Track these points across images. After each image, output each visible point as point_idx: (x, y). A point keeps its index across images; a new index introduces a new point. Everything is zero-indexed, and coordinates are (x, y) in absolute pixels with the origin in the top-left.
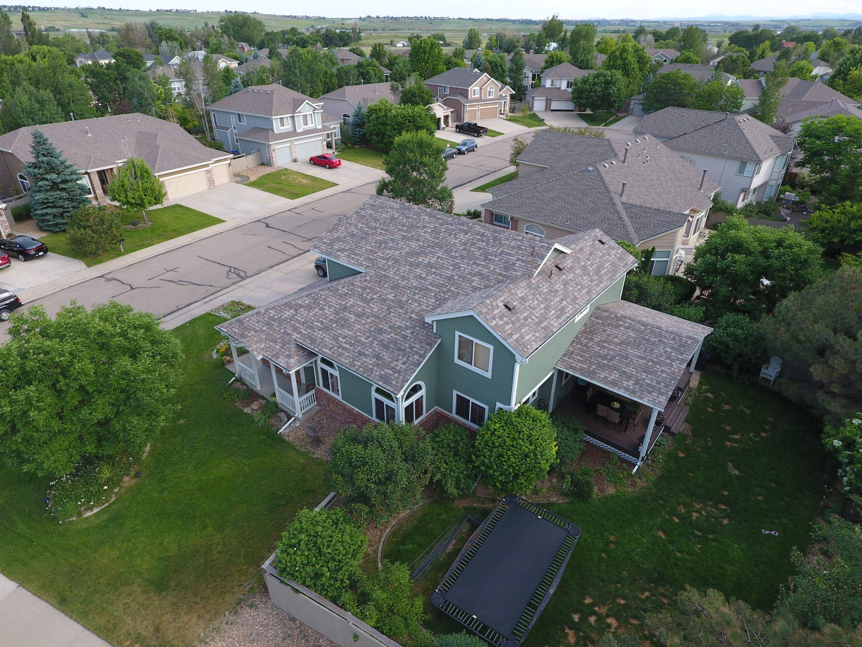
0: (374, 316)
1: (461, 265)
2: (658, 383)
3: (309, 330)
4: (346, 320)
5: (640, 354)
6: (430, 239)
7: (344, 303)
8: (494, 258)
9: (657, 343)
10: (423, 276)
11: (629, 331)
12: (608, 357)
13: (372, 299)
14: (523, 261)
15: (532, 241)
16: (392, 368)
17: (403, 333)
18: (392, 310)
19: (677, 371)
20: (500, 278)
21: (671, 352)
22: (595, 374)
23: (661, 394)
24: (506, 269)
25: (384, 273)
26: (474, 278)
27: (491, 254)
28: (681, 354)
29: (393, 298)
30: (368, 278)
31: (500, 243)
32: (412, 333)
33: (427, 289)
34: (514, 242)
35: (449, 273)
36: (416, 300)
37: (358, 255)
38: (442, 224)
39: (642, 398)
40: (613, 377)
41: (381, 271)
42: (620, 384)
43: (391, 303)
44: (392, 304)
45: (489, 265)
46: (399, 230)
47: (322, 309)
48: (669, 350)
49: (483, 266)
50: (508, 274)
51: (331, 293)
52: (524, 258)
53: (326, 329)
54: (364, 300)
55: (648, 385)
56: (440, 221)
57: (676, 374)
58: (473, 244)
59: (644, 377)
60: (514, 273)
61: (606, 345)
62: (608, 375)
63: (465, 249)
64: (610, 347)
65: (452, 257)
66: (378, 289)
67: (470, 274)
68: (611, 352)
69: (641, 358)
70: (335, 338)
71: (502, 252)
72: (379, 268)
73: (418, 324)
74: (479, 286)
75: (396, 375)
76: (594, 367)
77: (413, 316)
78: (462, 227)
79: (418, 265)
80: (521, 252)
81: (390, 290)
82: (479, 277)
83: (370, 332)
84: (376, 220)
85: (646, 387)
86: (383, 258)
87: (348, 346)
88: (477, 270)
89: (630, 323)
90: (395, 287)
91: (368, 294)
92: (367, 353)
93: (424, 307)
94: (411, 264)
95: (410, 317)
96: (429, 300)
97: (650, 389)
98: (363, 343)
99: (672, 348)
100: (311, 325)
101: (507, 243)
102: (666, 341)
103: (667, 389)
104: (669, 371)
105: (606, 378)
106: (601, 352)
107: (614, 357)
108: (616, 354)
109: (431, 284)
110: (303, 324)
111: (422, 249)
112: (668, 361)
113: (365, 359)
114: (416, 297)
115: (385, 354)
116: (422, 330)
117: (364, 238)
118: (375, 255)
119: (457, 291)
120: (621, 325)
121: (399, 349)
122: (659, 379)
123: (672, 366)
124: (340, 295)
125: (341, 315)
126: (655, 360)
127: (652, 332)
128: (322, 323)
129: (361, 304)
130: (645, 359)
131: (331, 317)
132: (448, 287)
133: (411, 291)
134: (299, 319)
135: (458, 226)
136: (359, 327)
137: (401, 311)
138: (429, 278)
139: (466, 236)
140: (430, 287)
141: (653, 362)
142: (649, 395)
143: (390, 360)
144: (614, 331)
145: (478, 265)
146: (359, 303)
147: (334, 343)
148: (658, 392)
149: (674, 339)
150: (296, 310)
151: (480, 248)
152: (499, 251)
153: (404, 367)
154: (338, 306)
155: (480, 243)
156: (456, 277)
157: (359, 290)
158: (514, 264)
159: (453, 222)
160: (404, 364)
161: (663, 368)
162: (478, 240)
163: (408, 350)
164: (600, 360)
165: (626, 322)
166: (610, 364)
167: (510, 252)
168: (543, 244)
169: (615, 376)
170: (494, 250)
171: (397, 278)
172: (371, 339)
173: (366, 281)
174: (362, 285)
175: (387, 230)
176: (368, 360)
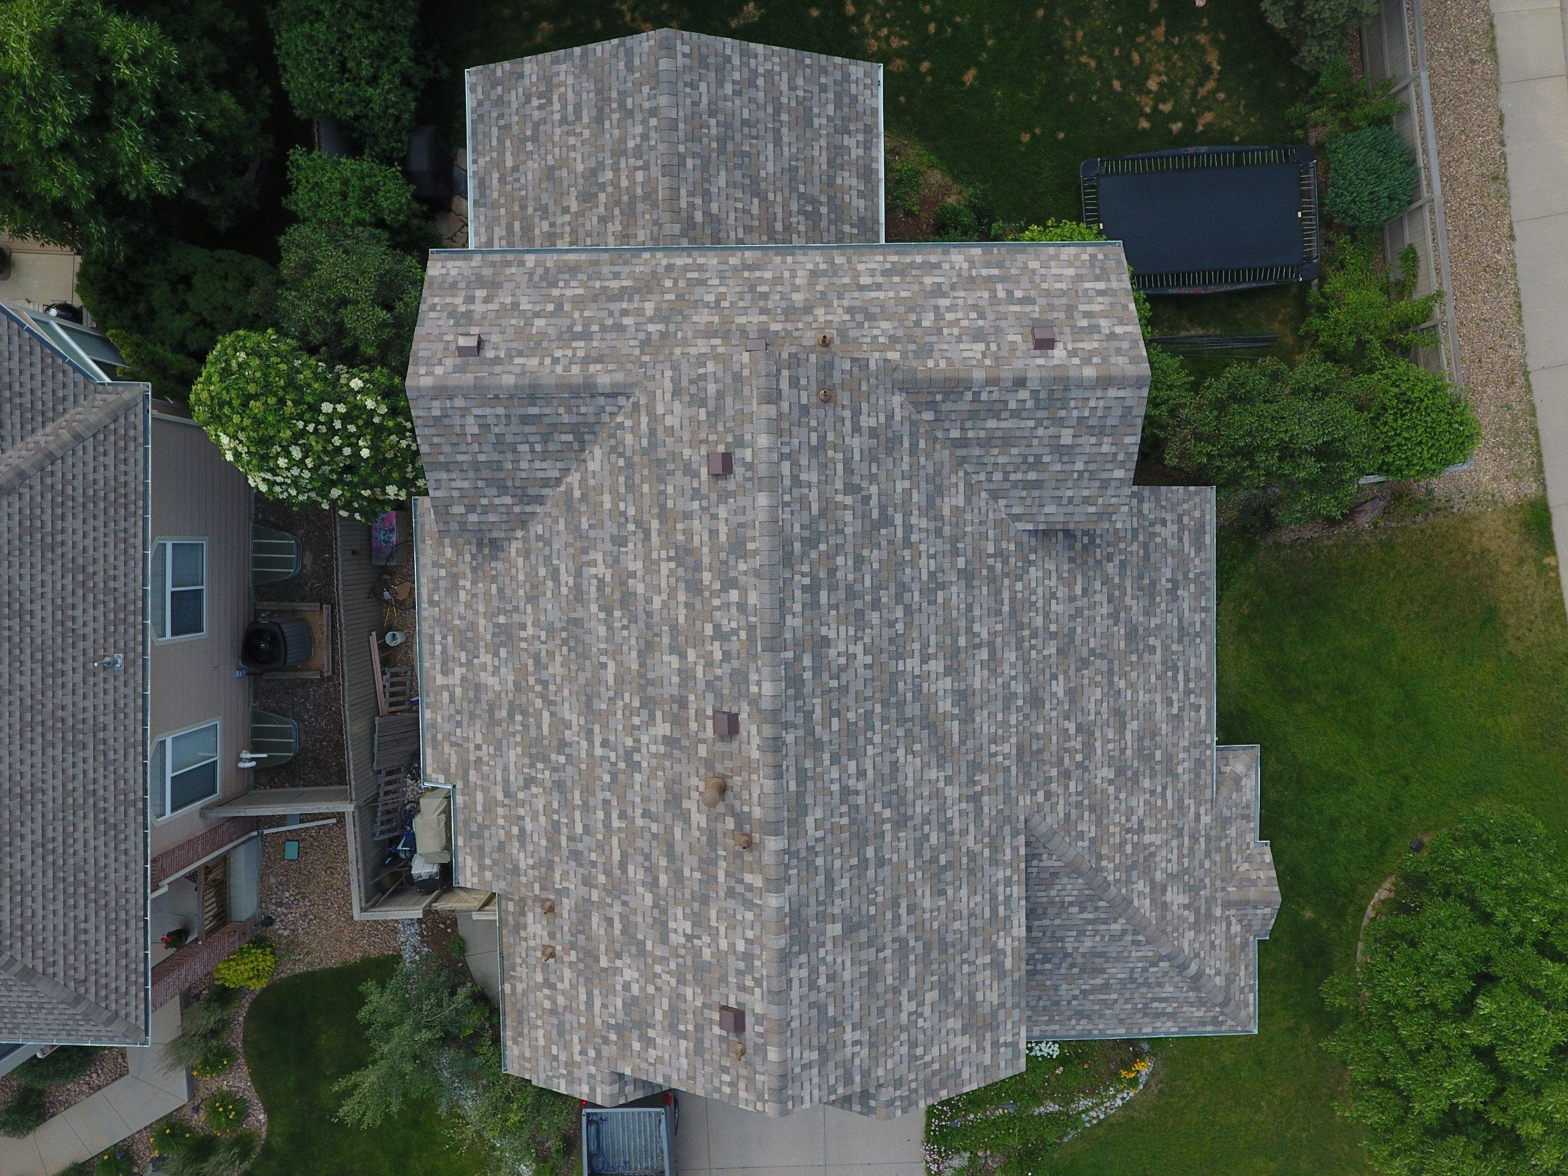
0: (1111, 683)
1: (925, 576)
2: (823, 89)
3: (1186, 801)
4: (1141, 739)
5: (770, 146)
6: (877, 739)
7: (1111, 790)
8: (874, 501)
9: (721, 117)
10: (984, 654)
11: (714, 190)
12: (809, 208)
13: (1079, 728)
14: (856, 413)
15: (785, 425)
16: (1180, 540)
17: (1117, 580)
18: (1085, 654)
19: (776, 60)
20: (922, 444)
21: (734, 82)
22: (862, 220)
23: (846, 77)
24: (892, 444)
25: (1014, 769)
26: (946, 512)
27: (866, 515)
28: (728, 59)
29: (1061, 677)
30: (1040, 796)
31: (823, 513)
32: (1110, 558)
33: (1013, 613)
34: (804, 477)
35: (956, 593)
36: (1046, 615)
37: (994, 897)
38: (818, 745)
39: (875, 111)
40: (854, 182)
41: (1013, 782)
42: (861, 162)
43: (1072, 672)
44: (1073, 667)
45: (898, 499)
46: (881, 862)
48: (728, 89)
49: (907, 514)
50: (906, 429)
51: (1105, 851)
52: (847, 414)
53: (1170, 766)
54: (1088, 748)
55: (838, 106)
56: (809, 764)
57: (785, 59)
58: (851, 594)
59: (824, 121)
60: (898, 418)
61: (779, 226)
62: (854, 193)
63: (876, 605)
64: (780, 216)
65: (908, 625)
66: (1054, 738)
67: (939, 533)
68: (794, 207)
69: (778, 141)
70: (1176, 720)
71: (850, 489)
72: (1007, 799)
73: (1091, 562)
74: (961, 485)
75: (1186, 519)
76: (847, 228)
77: (1078, 591)
78: (807, 675)
79: (962, 696)
80: (830, 437)
81: (1047, 706)
82: (938, 500)
83: (1140, 657)
84: (874, 975)
85: (846, 110)
86: (979, 811)
87: (1181, 677)
88: (924, 523)
89: (690, 194)
90: (1035, 700)
91: (1072, 752)
92: (1176, 623)
93: (1053, 582)
94: (967, 718)
95: (1085, 591)
96: (1033, 585)
97: (846, 100)
98: (1166, 648)
99: (720, 83)
100: (1176, 812)
101: (814, 495)
102: (705, 101)
103: (831, 69)
104: (785, 76)
105: (861, 195)
106: (802, 228)
107: (801, 196)
108: (795, 195)
109: (999, 613)
110: (1180, 834)
111: (917, 729)
112: (760, 82)
113: (1187, 614)
114: (1039, 621)
115: (1164, 581)
116: (1098, 541)
117: (942, 941)
118: (978, 848)
119: (991, 533)
120: (706, 214)
121: (1147, 558)
122: (816, 89)
123: (769, 74)
125: (1136, 764)
126: (770, 110)
127: (692, 137)
128: (1164, 788)
129: (1098, 744)
130: (777, 134)
131: (1146, 783)
132: (991, 561)
133: (1033, 647)
134: (1174, 857)
135: (807, 690)
136: (1141, 693)
137: (1079, 630)
138: (985, 635)
139: (832, 635)
140: (1006, 608)
141: (777, 112)
142: (860, 98)
143: (1169, 559)
144: (731, 221)
145: (908, 528)
146: (1099, 751)
147: (1186, 713)
148: (846, 86)
149: (693, 85)
151: (859, 561)
152: (848, 500)
153: (1168, 516)
154: (1122, 796)
155: (840, 575)
156: (961, 562)
157: (1072, 785)
158: (873, 433)
159: (800, 720)
160: (1164, 523)
161: (784, 87)
162: (832, 588)
163: (1141, 538)
164: (824, 224)
165: (692, 206)
166: (824, 199)
167: (840, 467)
168: (784, 385)
169: (848, 179)
170: (848, 515)
171: (1013, 721)
172: (1152, 641)
173: (1048, 795)
174: (1061, 791)
175: (895, 904)
176: (1186, 605)
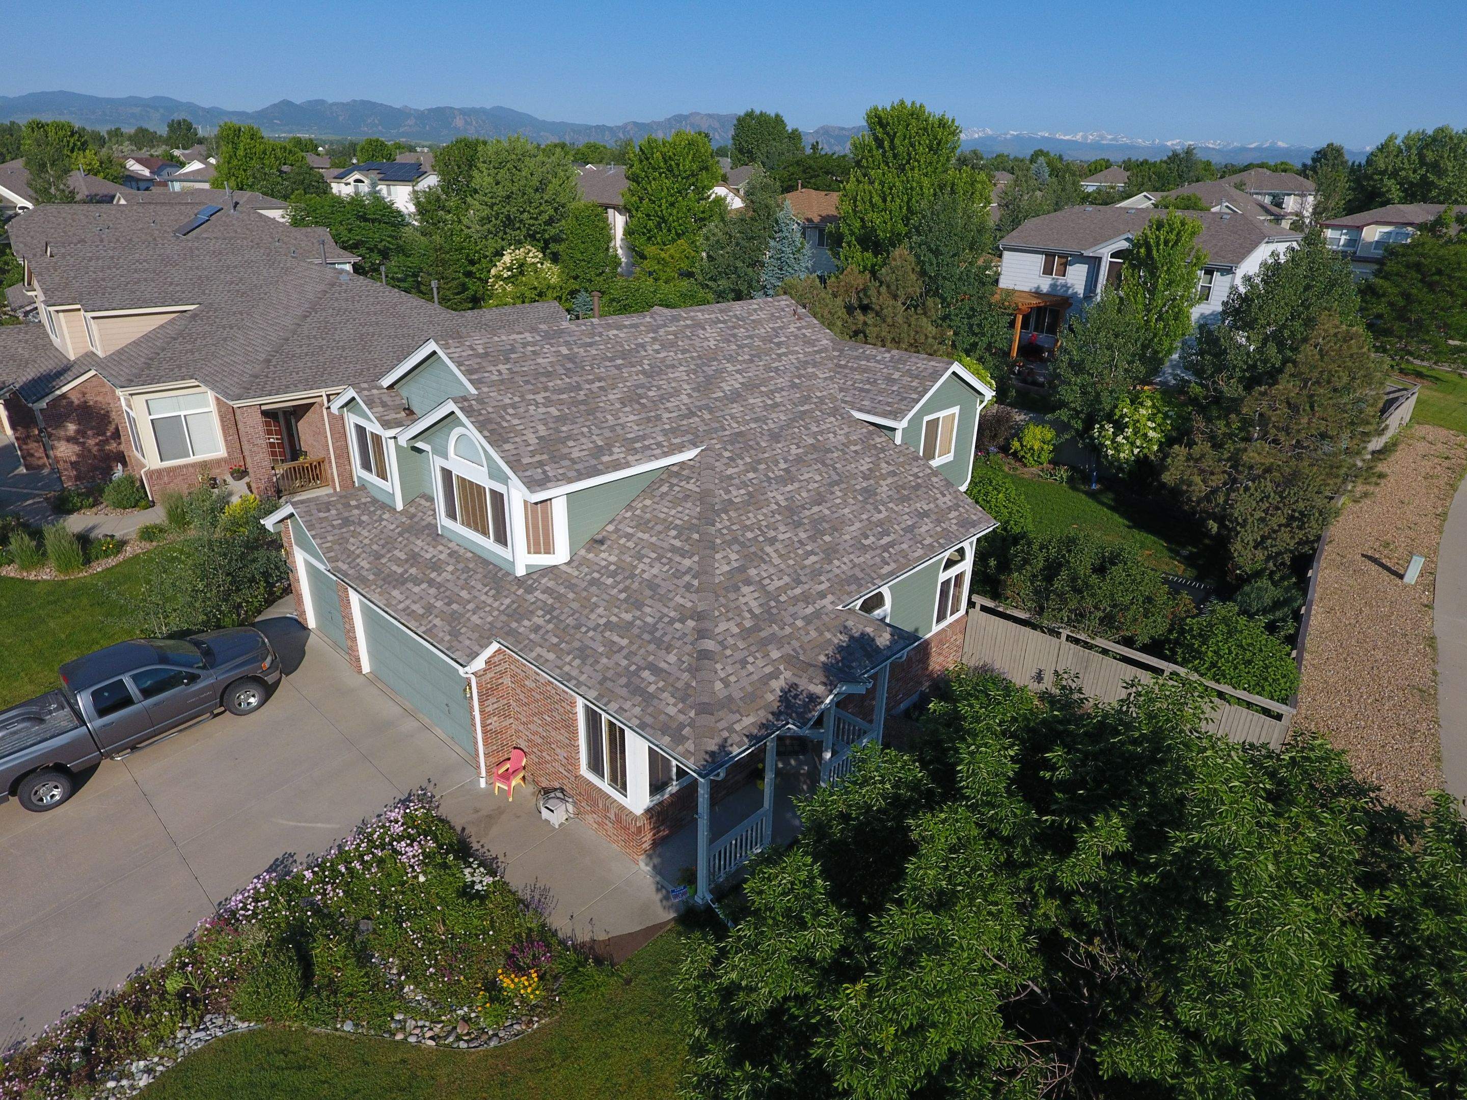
0: (831, 485)
1: (773, 365)
3: (822, 578)
4: (823, 520)
7: (774, 507)
10: (769, 402)
13: (787, 470)
17: (883, 472)
18: (829, 462)
20: (823, 355)
24: (809, 343)
25: (727, 433)
26: (809, 370)
29: (801, 450)
30: (727, 454)
32: (888, 463)
33: (803, 413)
35: (782, 381)
36: (821, 432)
41: (720, 434)
43: (811, 456)
44: (814, 456)
45: (792, 349)
46: (618, 368)
47: (772, 541)
49: (789, 353)
50: (820, 347)
51: (732, 514)
53: (830, 553)
54: (783, 481)
65: (745, 362)
66: (767, 455)
70: (862, 548)
71: (774, 330)
72: (708, 432)
74: (827, 375)
77: (853, 448)
79: (738, 394)
81: (779, 445)
82: (810, 366)
83: (865, 502)
86: (685, 417)
100: (808, 571)
113: (922, 530)
114: (814, 429)
115: (918, 505)
117: (593, 410)
118: (665, 420)
121: (915, 488)
124: (746, 503)
125: (806, 521)
128: (813, 553)
129: (791, 487)
131: (803, 535)
132: (813, 396)
133: (799, 429)
150: (748, 582)
158: (804, 335)
162: (728, 329)
